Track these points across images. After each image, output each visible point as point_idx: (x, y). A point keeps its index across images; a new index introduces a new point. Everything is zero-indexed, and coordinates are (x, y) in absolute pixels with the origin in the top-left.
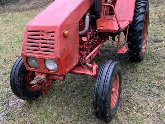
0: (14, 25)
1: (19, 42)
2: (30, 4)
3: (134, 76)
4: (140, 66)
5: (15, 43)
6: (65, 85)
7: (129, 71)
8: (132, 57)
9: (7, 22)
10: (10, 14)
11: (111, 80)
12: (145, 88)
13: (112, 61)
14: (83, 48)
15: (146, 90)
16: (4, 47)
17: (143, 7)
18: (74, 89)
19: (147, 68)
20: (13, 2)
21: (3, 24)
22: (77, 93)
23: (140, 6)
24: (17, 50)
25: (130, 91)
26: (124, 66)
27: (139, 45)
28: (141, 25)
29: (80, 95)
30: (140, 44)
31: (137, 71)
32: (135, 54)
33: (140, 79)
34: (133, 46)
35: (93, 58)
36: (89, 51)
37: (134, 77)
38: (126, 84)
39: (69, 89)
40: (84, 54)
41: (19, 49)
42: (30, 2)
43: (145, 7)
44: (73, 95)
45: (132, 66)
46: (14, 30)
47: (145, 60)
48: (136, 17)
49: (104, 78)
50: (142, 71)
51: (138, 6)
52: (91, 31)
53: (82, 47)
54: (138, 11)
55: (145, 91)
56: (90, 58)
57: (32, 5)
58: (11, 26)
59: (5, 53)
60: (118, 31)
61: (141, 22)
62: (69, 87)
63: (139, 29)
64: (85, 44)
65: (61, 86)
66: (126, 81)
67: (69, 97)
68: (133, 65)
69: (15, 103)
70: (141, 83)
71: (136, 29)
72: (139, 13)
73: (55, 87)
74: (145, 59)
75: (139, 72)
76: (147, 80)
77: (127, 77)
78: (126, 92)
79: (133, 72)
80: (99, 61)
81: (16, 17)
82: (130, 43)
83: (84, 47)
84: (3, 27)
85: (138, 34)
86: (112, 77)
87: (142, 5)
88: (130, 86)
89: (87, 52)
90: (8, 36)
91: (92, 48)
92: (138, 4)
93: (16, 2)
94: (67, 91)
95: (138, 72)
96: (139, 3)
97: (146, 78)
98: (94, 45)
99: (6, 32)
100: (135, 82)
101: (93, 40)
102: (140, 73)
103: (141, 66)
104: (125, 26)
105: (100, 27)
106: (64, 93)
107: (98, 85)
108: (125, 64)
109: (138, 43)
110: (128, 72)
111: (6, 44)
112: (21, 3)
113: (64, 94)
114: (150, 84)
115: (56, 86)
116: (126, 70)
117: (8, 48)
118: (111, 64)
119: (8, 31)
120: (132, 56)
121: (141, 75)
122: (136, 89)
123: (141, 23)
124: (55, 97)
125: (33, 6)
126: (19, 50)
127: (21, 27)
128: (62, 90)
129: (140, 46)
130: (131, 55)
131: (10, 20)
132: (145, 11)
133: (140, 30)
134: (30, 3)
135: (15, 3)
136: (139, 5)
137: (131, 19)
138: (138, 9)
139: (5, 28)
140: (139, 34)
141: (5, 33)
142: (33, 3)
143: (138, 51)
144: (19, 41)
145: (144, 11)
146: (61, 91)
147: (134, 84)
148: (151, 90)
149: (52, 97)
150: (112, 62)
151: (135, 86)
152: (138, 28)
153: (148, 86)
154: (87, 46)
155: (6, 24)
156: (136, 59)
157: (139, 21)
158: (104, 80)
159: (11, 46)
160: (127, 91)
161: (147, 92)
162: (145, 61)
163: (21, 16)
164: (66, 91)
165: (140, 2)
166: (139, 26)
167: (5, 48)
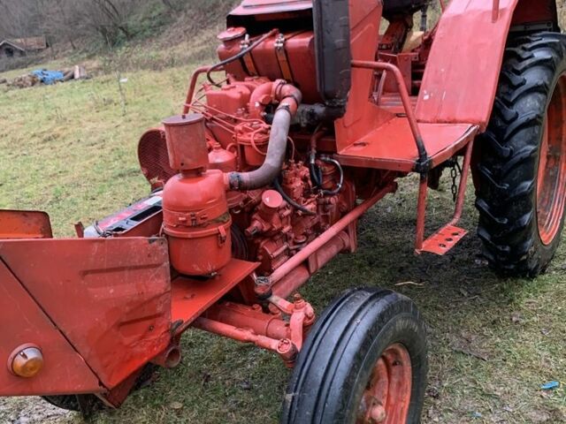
0: (124, 115)
1: (121, 180)
2: (196, 43)
3: (499, 340)
4: (528, 297)
5: (105, 181)
6: (224, 360)
7: (482, 315)
8: (495, 258)
9: (105, 105)
10: (125, 77)
11: (347, 385)
12: (536, 399)
13: (369, 295)
14: (270, 230)
15: (535, 408)
16: (68, 195)
17: (541, 63)
18: (253, 378)
19: (556, 308)
20: (147, 37)
21: (91, 111)
22: (261, 396)
23: (528, 62)
24: (104, 209)
25: (470, 405)
26: (466, 294)
27: (521, 216)
28: (529, 136)
29: (269, 406)
30: (526, 212)
31: (514, 319)
32: (507, 249)
33: (518, 357)
34: (497, 220)
35: (320, 265)
36: (301, 241)
37: (497, 345)
38: (460, 372)
39: (237, 375)
40: (275, 254)
41: (110, 205)
42: (196, 35)
43: (549, 64)
44: (241, 405)
45: (496, 294)
46: (118, 133)
47: (556, 269)
48: (511, 105)
49: (321, 374)
50: (535, 319)
51: (521, 60)
52: (313, 162)
53: (265, 229)
54: (516, 79)
55: (534, 413)
56: (305, 263)
57: (202, 45)
58: (115, 120)
59: (65, 218)
60: (417, 165)
61: (530, 123)
62: (238, 366)
63: (521, 151)
64: (281, 218)
65: (208, 361)
66: (461, 360)
67: (227, 410)
68: (503, 290)
69: (39, 413)
70: (522, 374)
71: (508, 154)
72: (523, 89)
73: (187, 362)
74: (558, 265)
75: (523, 321)
76: (548, 361)
77: (468, 341)
78: (451, 411)
79: (494, 322)
80: (370, 264)
81: (137, 88)
82: (484, 205)
83: (276, 227)
84: (89, 121)
85: (514, 171)
86: (354, 369)
87: (540, 55)
88: (471, 385)
89: (295, 244)
90: (93, 156)
91: (322, 224)
92: (520, 52)
93: (155, 34)
94: (227, 382)
95: (517, 322)
96: (524, 49)
97: (545, 353)
98: (329, 214)
99: (93, 139)
100: (495, 365)
101: (320, 197)
102: (525, 326)
103: (532, 298)
104: (453, 145)
105: (355, 145)
106: (215, 391)
107: (296, 400)
108: (469, 283)
109: (514, 208)
110: (475, 321)
111: (78, 185)
112: (168, 38)
113: (213, 397)
114: (557, 384)
115: (193, 358)
116: (468, 311)
117: (79, 201)
118: (360, 310)
119: (98, 137)
120: (498, 256)
121: (526, 335)
122: (497, 398)
123: (531, 129)
124: (178, 405)
125: (202, 51)
126: (111, 208)
127: (142, 124)
128: (208, 378)
129: (527, 218)
130: (491, 253)
131: (118, 98)
132: (550, 79)
133: (521, 158)
134: (195, 38)
135: (151, 41)
136: (527, 54)
137: (483, 114)
138: (519, 73)
139: (94, 125)
140: (519, 171)
141: (87, 146)
142: (204, 38)
143: (518, 239)
144: (121, 175)
145: (541, 83)
146: (206, 381)
147: (490, 376)
148: (557, 410)
149: (167, 403)
150: (371, 299)
151: (492, 387)
152: (517, 149)
153: (551, 388)
154: (287, 224)
155: (101, 114)
156: (512, 267)
157: (521, 120)
158: (320, 381)
159: (90, 194)
160: (457, 405)
161: (540, 418)
162: (554, 272)
163: (155, 84)
164: (224, 383)
165: (529, 46)
166: (520, 139)
167: (68, 199)
